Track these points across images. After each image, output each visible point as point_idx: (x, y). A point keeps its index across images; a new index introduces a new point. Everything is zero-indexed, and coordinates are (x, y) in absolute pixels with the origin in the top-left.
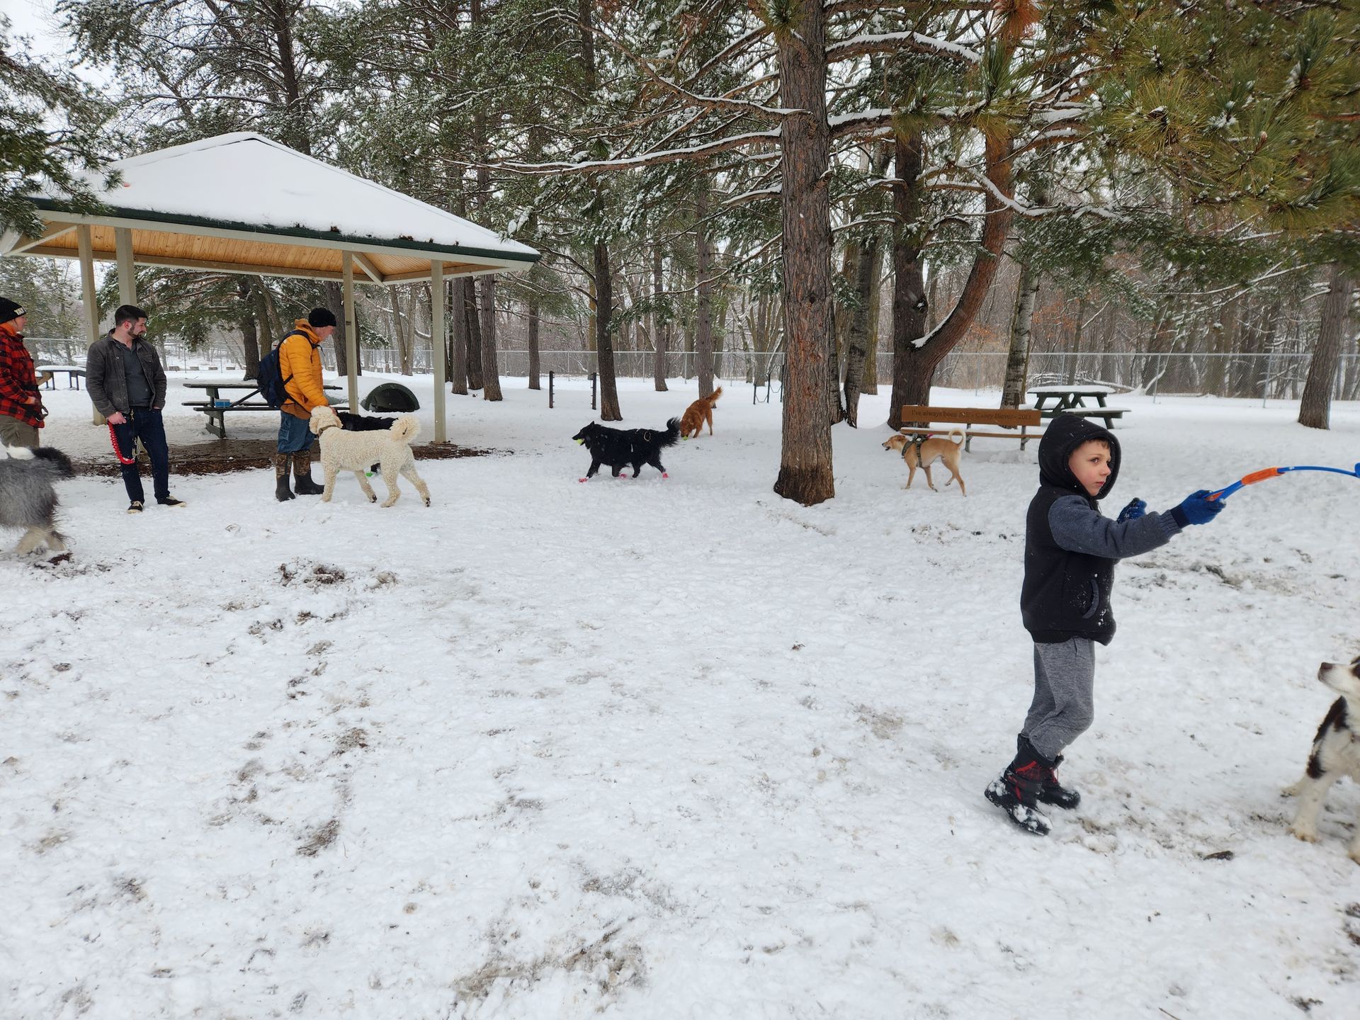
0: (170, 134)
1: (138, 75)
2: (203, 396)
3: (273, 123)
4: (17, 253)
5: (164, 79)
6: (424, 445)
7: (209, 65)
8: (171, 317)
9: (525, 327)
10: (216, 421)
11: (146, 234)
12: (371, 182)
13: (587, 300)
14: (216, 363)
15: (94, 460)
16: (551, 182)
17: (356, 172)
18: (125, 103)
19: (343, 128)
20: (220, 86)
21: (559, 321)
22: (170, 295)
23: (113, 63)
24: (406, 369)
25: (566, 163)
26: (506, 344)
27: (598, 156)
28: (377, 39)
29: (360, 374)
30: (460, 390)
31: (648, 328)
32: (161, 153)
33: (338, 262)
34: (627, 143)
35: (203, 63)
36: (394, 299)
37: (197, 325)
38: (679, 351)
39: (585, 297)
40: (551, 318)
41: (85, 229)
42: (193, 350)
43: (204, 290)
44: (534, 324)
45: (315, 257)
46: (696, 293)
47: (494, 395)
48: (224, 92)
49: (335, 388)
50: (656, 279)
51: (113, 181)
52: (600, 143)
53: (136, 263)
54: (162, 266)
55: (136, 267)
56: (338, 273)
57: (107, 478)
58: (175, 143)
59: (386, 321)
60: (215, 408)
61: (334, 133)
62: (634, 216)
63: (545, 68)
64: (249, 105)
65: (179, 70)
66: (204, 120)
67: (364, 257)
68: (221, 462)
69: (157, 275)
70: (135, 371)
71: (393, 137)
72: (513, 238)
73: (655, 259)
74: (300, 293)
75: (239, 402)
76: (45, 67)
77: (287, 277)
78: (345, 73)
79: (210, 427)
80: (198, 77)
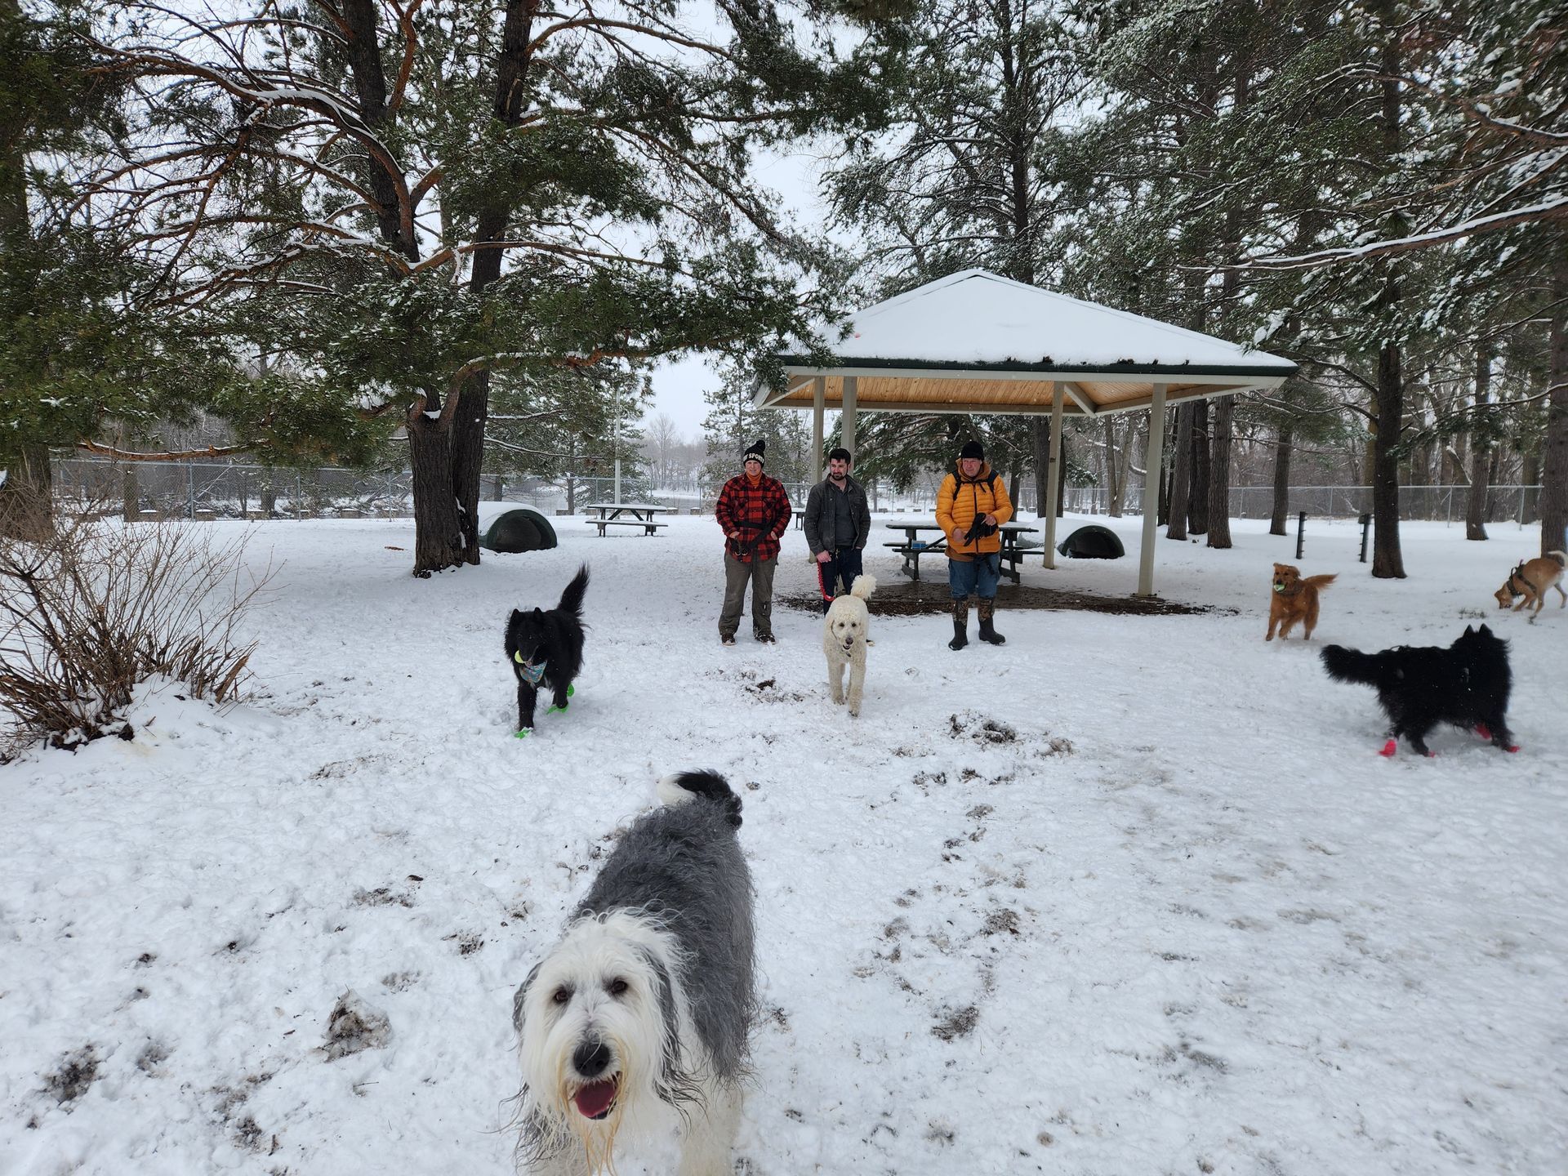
0: (902, 282)
1: (881, 231)
2: (901, 537)
3: (998, 257)
4: (767, 406)
5: (903, 230)
6: (1125, 597)
7: (945, 209)
8: (886, 460)
9: (1271, 458)
10: (912, 562)
11: (870, 381)
12: (1097, 305)
13: (1365, 422)
14: (920, 505)
15: (804, 595)
16: (1319, 275)
17: (1081, 297)
18: (868, 258)
19: (1071, 250)
20: (953, 229)
21: (1321, 449)
22: (886, 438)
23: (861, 223)
24: (1115, 510)
25: (1344, 250)
26: (1245, 478)
27: (1395, 232)
28: (1118, 149)
29: (1060, 514)
30: (1176, 534)
31: (1462, 454)
32: (893, 299)
33: (1048, 394)
34: (1440, 211)
35: (940, 209)
36: (1109, 431)
37: (906, 467)
38: (1514, 483)
39: (1362, 416)
40: (1312, 446)
41: (821, 380)
42: (900, 492)
43: (916, 432)
44: (1283, 455)
45: (1025, 391)
46: (1547, 404)
47: (1221, 540)
48: (956, 235)
49: (1030, 531)
50: (1479, 388)
51: (846, 332)
52: (1397, 218)
53: (858, 410)
54: (883, 411)
55: (860, 414)
56: (1046, 406)
57: (812, 613)
58: (907, 290)
59: (1097, 457)
60: (912, 550)
61: (1060, 257)
62: (1445, 307)
63: (1327, 139)
64: (978, 242)
65: (917, 220)
66: (934, 264)
67: (1078, 388)
68: (911, 604)
69: (875, 422)
70: (843, 513)
71: (1125, 250)
72: (1259, 349)
73: (1478, 361)
74: (1008, 430)
75: (934, 545)
76: (804, 236)
77: (995, 414)
78: (1081, 192)
79: (906, 569)
80: (933, 223)
